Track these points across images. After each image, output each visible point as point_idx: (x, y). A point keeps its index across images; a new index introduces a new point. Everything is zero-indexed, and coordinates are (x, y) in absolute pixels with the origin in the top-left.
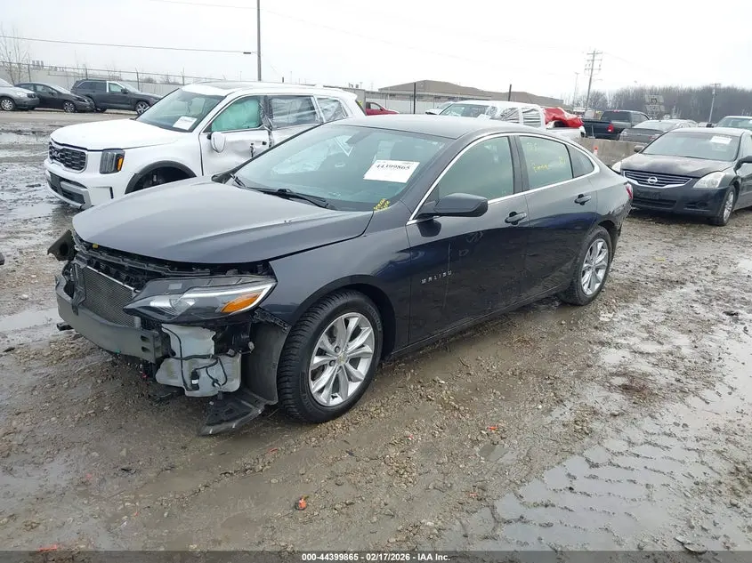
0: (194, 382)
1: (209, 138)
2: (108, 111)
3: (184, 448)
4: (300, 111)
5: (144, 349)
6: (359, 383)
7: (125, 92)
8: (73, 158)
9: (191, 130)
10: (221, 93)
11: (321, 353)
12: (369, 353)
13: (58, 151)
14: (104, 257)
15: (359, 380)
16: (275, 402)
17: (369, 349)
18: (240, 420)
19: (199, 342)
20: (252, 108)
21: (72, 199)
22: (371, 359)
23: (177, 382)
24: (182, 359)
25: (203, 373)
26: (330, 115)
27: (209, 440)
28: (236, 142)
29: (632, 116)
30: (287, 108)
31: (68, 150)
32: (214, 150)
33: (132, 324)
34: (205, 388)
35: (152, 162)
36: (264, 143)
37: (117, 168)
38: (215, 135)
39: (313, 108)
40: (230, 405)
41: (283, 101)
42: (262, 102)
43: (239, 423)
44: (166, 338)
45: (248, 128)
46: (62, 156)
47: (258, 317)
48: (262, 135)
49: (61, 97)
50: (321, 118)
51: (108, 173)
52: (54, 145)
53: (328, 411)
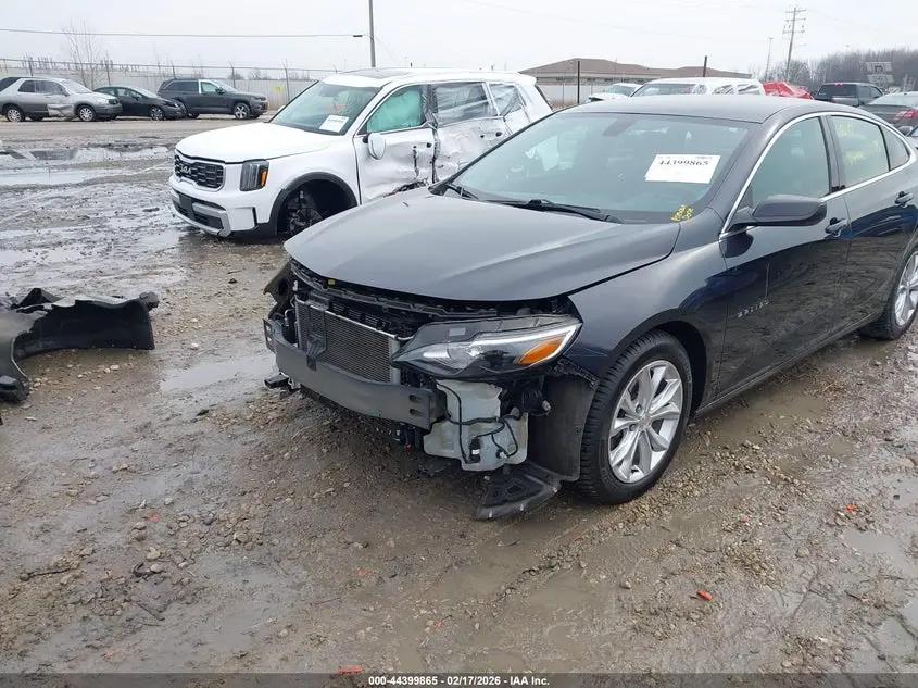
0: (475, 452)
1: (366, 141)
2: (201, 116)
3: (462, 536)
4: (468, 102)
5: (412, 411)
6: (662, 453)
7: (220, 92)
8: (208, 173)
9: (343, 133)
10: (376, 83)
11: (622, 414)
12: (676, 414)
13: (189, 166)
14: (350, 296)
15: (664, 449)
16: (574, 478)
17: (675, 408)
18: (528, 500)
19: (483, 402)
20: (412, 102)
21: (206, 224)
22: (677, 421)
23: (452, 453)
24: (460, 424)
25: (487, 441)
26: (505, 104)
27: (490, 525)
28: (395, 146)
29: (860, 90)
30: (453, 99)
31: (200, 164)
32: (372, 156)
33: (386, 379)
34: (488, 460)
35: (300, 174)
36: (429, 145)
37: (260, 184)
38: (373, 137)
39: (484, 98)
40: (515, 481)
41: (448, 90)
42: (425, 92)
43: (529, 504)
44: (442, 397)
45: (410, 128)
46: (193, 172)
47: (560, 370)
48: (425, 135)
49: (148, 103)
50: (494, 110)
51: (250, 190)
52: (182, 158)
53: (629, 489)
